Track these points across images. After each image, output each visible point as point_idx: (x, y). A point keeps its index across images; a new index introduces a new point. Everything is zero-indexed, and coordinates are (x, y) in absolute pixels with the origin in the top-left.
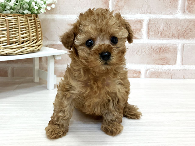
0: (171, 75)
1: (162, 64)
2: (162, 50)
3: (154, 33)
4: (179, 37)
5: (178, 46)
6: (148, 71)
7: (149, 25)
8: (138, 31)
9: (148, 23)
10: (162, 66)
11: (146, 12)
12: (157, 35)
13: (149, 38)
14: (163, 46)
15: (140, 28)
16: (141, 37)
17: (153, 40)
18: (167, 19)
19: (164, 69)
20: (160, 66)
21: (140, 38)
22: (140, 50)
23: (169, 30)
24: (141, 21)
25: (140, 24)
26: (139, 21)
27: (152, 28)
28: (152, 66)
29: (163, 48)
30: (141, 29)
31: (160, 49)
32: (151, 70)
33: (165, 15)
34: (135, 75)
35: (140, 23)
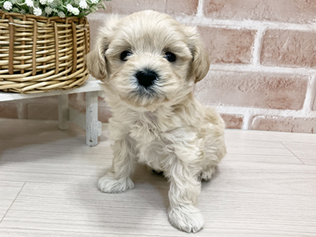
0: (291, 126)
1: (279, 109)
2: (282, 84)
3: (271, 55)
4: (313, 63)
5: (309, 79)
6: (255, 119)
7: (264, 40)
8: (245, 50)
9: (264, 36)
10: (278, 110)
11: (261, 17)
12: (277, 58)
13: (262, 63)
14: (285, 78)
15: (248, 44)
16: (249, 60)
17: (268, 66)
18: (297, 31)
19: (282, 117)
20: (276, 112)
21: (247, 61)
22: (245, 83)
23: (297, 51)
24: (252, 33)
25: (250, 39)
26: (247, 33)
27: (268, 47)
28: (262, 110)
29: (284, 82)
30: (251, 48)
31: (279, 82)
32: (259, 117)
33: (294, 25)
34: (233, 124)
35: (250, 37)
